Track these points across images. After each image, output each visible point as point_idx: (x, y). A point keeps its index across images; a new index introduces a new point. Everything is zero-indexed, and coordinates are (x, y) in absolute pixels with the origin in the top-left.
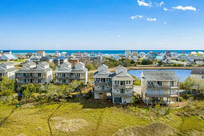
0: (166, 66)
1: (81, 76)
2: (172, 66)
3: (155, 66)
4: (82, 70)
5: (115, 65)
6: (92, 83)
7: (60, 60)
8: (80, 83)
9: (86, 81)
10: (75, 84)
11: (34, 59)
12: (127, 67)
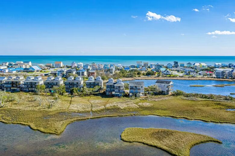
0: (163, 77)
1: (99, 84)
2: (168, 77)
3: (155, 77)
4: (100, 81)
5: (124, 76)
6: (105, 88)
7: (82, 72)
8: (99, 87)
9: (102, 86)
10: (97, 88)
11: (61, 71)
12: (132, 77)
